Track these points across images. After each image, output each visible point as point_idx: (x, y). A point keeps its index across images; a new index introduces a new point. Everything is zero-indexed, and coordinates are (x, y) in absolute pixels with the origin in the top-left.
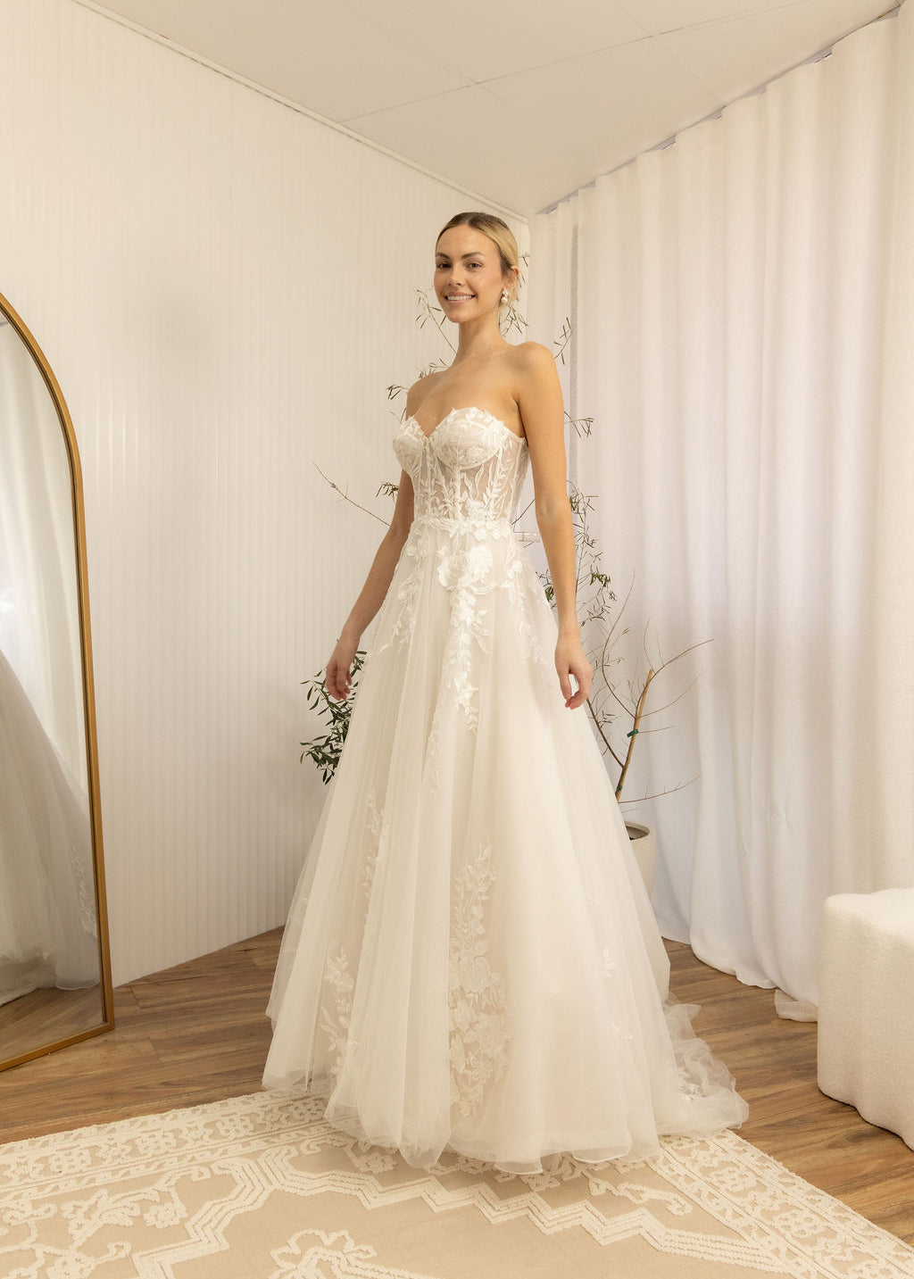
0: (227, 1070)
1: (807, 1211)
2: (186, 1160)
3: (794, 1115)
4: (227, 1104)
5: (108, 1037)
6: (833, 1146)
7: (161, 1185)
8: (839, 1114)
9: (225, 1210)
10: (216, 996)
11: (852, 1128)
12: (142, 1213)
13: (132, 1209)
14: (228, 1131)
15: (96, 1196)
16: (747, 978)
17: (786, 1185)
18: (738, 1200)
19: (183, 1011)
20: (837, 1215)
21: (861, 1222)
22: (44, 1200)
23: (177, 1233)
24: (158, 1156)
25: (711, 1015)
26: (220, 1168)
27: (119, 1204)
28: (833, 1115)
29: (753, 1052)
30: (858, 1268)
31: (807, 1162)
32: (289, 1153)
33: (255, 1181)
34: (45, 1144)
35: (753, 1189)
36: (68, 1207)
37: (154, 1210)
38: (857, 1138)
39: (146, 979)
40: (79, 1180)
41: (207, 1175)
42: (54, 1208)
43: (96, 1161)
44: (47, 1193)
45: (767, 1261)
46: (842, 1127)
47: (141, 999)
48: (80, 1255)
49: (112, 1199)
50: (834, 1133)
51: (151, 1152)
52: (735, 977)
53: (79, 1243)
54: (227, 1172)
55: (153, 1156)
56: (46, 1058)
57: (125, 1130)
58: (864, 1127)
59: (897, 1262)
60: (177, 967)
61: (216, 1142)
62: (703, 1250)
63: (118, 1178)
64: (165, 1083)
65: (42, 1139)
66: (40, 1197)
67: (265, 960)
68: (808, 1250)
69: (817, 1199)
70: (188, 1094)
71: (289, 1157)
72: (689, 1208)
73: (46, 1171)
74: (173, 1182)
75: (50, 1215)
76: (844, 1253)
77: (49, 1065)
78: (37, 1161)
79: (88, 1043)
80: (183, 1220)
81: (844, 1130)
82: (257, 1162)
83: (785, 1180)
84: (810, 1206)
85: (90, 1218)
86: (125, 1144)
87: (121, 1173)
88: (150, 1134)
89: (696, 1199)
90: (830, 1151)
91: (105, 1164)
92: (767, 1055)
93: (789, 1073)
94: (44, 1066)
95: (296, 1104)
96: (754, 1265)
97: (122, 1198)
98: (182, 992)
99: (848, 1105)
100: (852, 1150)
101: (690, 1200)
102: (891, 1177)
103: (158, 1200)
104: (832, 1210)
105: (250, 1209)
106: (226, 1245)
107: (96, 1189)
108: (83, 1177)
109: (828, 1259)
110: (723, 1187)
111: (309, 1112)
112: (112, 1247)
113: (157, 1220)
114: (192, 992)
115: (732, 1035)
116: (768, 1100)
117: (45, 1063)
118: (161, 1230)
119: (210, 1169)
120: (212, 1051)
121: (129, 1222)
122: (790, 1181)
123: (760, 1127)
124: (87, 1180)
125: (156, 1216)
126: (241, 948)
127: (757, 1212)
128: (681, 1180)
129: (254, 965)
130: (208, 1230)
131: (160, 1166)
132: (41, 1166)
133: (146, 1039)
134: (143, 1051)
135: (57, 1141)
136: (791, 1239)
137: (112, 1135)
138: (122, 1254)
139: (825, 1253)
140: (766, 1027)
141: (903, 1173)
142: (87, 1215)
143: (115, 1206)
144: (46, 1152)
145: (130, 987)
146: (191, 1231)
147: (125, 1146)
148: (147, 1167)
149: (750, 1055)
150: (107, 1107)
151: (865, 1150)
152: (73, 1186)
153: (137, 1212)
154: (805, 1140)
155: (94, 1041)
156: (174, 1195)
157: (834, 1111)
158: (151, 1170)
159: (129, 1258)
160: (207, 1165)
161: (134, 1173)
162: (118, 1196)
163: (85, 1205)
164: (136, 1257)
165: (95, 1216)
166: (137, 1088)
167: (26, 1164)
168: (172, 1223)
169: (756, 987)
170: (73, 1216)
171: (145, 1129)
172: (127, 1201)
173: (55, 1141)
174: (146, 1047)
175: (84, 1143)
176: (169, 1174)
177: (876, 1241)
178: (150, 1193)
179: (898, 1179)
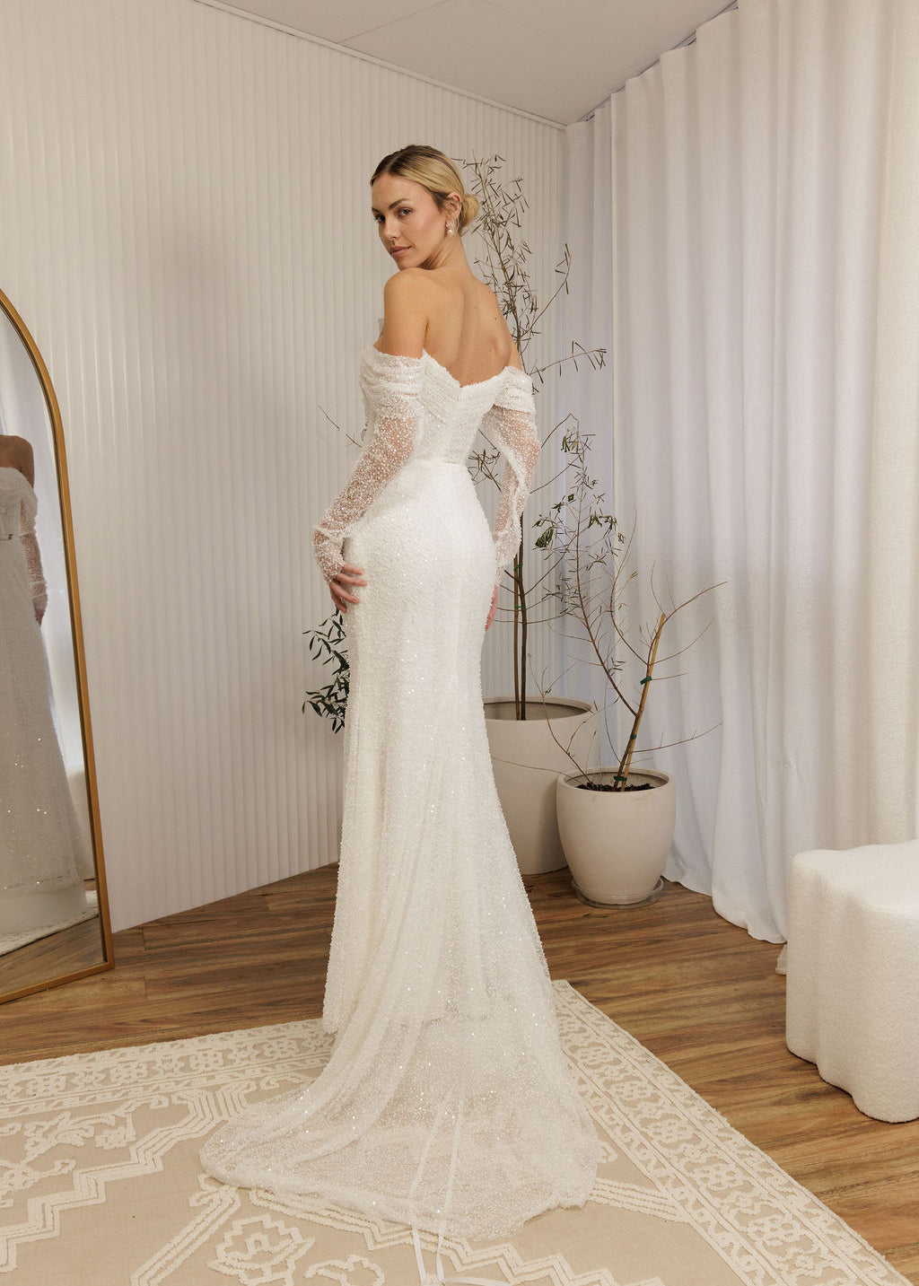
0: (207, 1010)
1: (733, 1165)
2: (151, 1089)
3: (749, 1072)
4: (205, 1040)
5: (105, 976)
6: (778, 1103)
7: (120, 1112)
8: (799, 1072)
9: (170, 1137)
10: (221, 939)
11: (807, 1086)
12: (95, 1134)
13: (87, 1131)
14: (198, 1065)
15: (60, 1117)
16: (758, 932)
17: (722, 1140)
18: (665, 1151)
19: (183, 953)
20: (761, 1170)
21: (783, 1177)
22: (13, 1119)
23: (121, 1154)
24: (126, 1085)
25: (707, 969)
26: (179, 1098)
27: (77, 1126)
28: (793, 1072)
29: (736, 1007)
30: (760, 1221)
31: (745, 1118)
32: (248, 1087)
33: (207, 1111)
34: (29, 1069)
35: (688, 1141)
36: (31, 1126)
37: (106, 1133)
38: (806, 1097)
39: (157, 921)
40: (48, 1103)
41: (166, 1104)
42: (18, 1126)
43: (70, 1086)
44: (16, 1113)
45: (671, 1210)
46: (796, 1085)
47: (149, 940)
48: (29, 1170)
49: (73, 1121)
50: (785, 1090)
51: (121, 1080)
52: (747, 930)
53: (30, 1158)
54: (185, 1102)
55: (122, 1084)
56: (43, 994)
57: (104, 1060)
58: (820, 1085)
59: (803, 1218)
60: (193, 910)
61: (185, 1074)
62: (611, 1196)
63: (85, 1102)
64: (144, 1021)
65: (27, 1065)
66: (10, 1116)
67: (280, 905)
68: (716, 1201)
69: (748, 1154)
70: (163, 1031)
71: (246, 1091)
72: (614, 1157)
73: (22, 1094)
74: (131, 1110)
75: (14, 1132)
76: (752, 1207)
77: (43, 1000)
78: (17, 1084)
79: (87, 980)
80: (130, 1143)
81: (797, 1088)
82: (214, 1095)
83: (722, 1135)
84: (738, 1160)
85: (47, 1137)
86: (100, 1072)
87: (88, 1098)
88: (126, 1064)
89: (624, 1148)
90: (774, 1108)
91: (77, 1089)
92: (748, 1011)
93: (763, 1030)
94: (39, 1001)
95: (270, 1042)
96: (657, 1213)
97: (82, 1121)
98: (190, 934)
99: (812, 1063)
100: (798, 1108)
101: (617, 1149)
102: (827, 1136)
103: (113, 1124)
104: (759, 1165)
105: (194, 1136)
106: (160, 1167)
107: (63, 1110)
108: (53, 1101)
109: (734, 1212)
110: (657, 1138)
111: (280, 1051)
112: (58, 1164)
113: (106, 1141)
114: (198, 934)
115: (720, 990)
116: (731, 1055)
117: (41, 998)
118: (107, 1151)
119: (170, 1100)
120: (200, 992)
121: (80, 1143)
122: (727, 1135)
123: (711, 1082)
124: (55, 1103)
125: (106, 1138)
126: (260, 892)
127: (681, 1165)
128: (618, 1129)
129: (268, 909)
130: (149, 1153)
131: (126, 1094)
132: (19, 1089)
133: (140, 978)
134: (134, 989)
135: (40, 1067)
136: (706, 1192)
137: (92, 1064)
138: (65, 1171)
139: (733, 1206)
140: (759, 982)
141: (841, 1133)
142: (45, 1135)
143: (74, 1127)
144: (28, 1076)
145: (142, 928)
146: (133, 1154)
147: (99, 1075)
148: (113, 1095)
149: (731, 1010)
150: (85, 1041)
151: (809, 1108)
152: (42, 1108)
153: (90, 1134)
154: (753, 1097)
155: (92, 979)
156: (129, 1121)
157: (795, 1068)
158: (116, 1098)
159: (70, 1174)
160: (168, 1095)
161: (100, 1099)
162: (78, 1119)
163: (47, 1125)
164: (76, 1173)
165: (51, 1136)
166: (117, 1024)
167: (6, 1086)
168: (118, 1146)
169: (765, 941)
170: (33, 1134)
171: (123, 1059)
172: (85, 1125)
173: (38, 1067)
174: (138, 986)
175: (63, 1070)
176: (129, 1103)
177: (791, 1198)
178: (109, 1118)
179: (831, 1138)
